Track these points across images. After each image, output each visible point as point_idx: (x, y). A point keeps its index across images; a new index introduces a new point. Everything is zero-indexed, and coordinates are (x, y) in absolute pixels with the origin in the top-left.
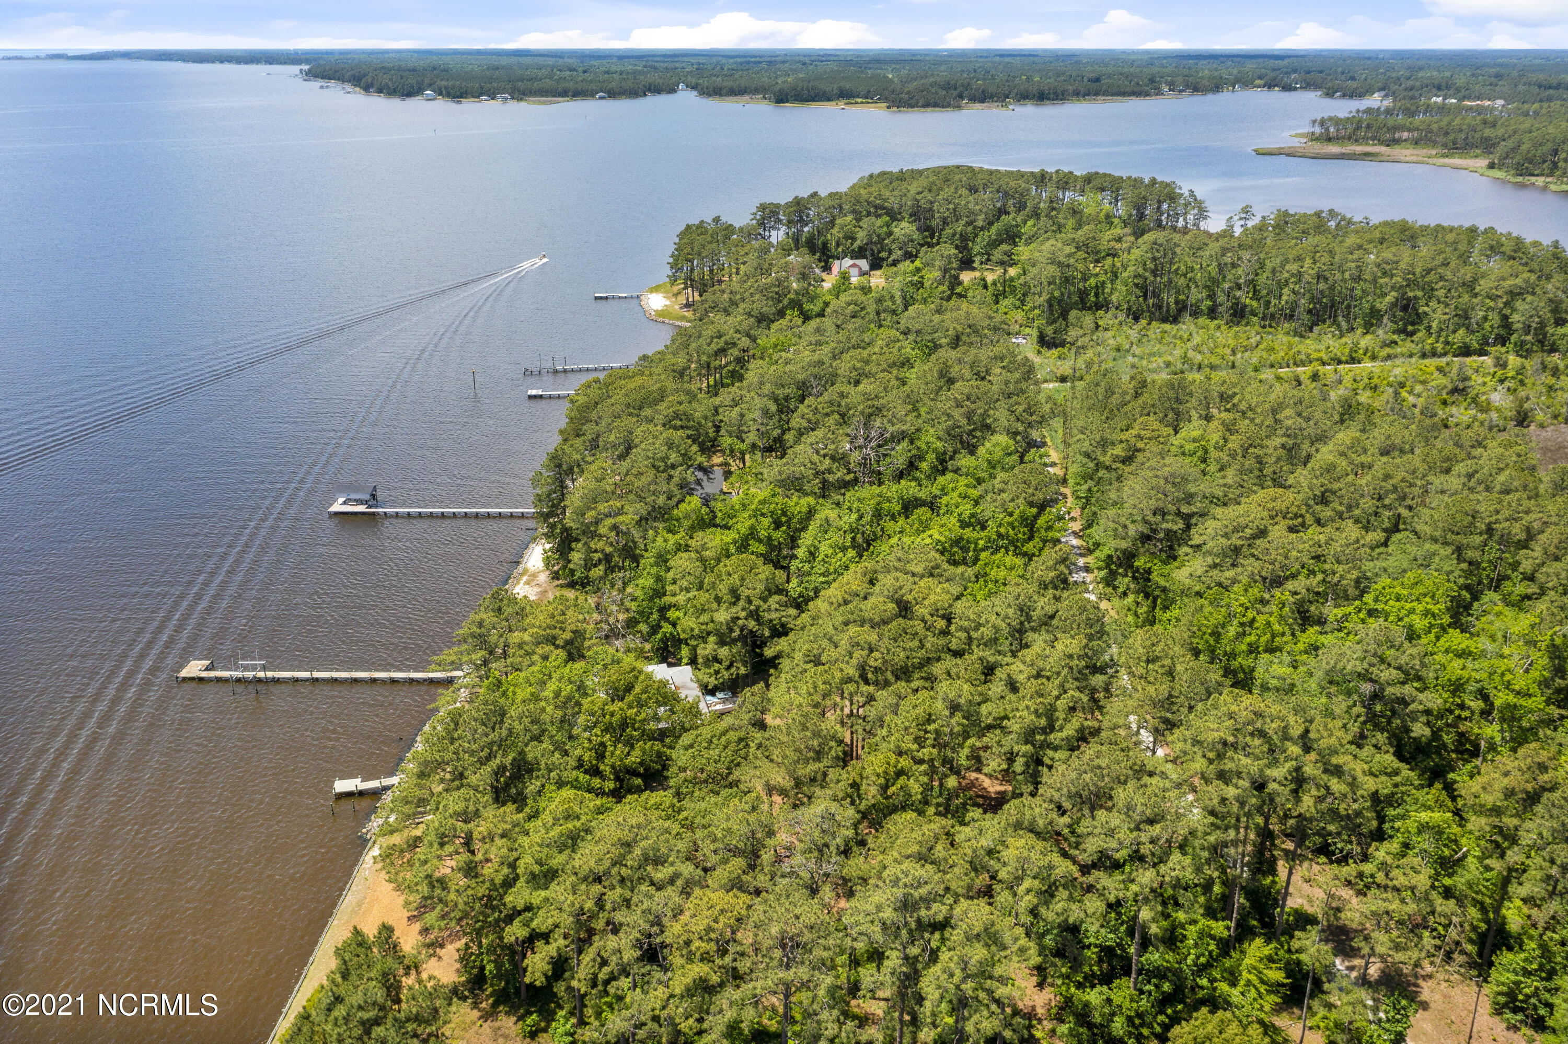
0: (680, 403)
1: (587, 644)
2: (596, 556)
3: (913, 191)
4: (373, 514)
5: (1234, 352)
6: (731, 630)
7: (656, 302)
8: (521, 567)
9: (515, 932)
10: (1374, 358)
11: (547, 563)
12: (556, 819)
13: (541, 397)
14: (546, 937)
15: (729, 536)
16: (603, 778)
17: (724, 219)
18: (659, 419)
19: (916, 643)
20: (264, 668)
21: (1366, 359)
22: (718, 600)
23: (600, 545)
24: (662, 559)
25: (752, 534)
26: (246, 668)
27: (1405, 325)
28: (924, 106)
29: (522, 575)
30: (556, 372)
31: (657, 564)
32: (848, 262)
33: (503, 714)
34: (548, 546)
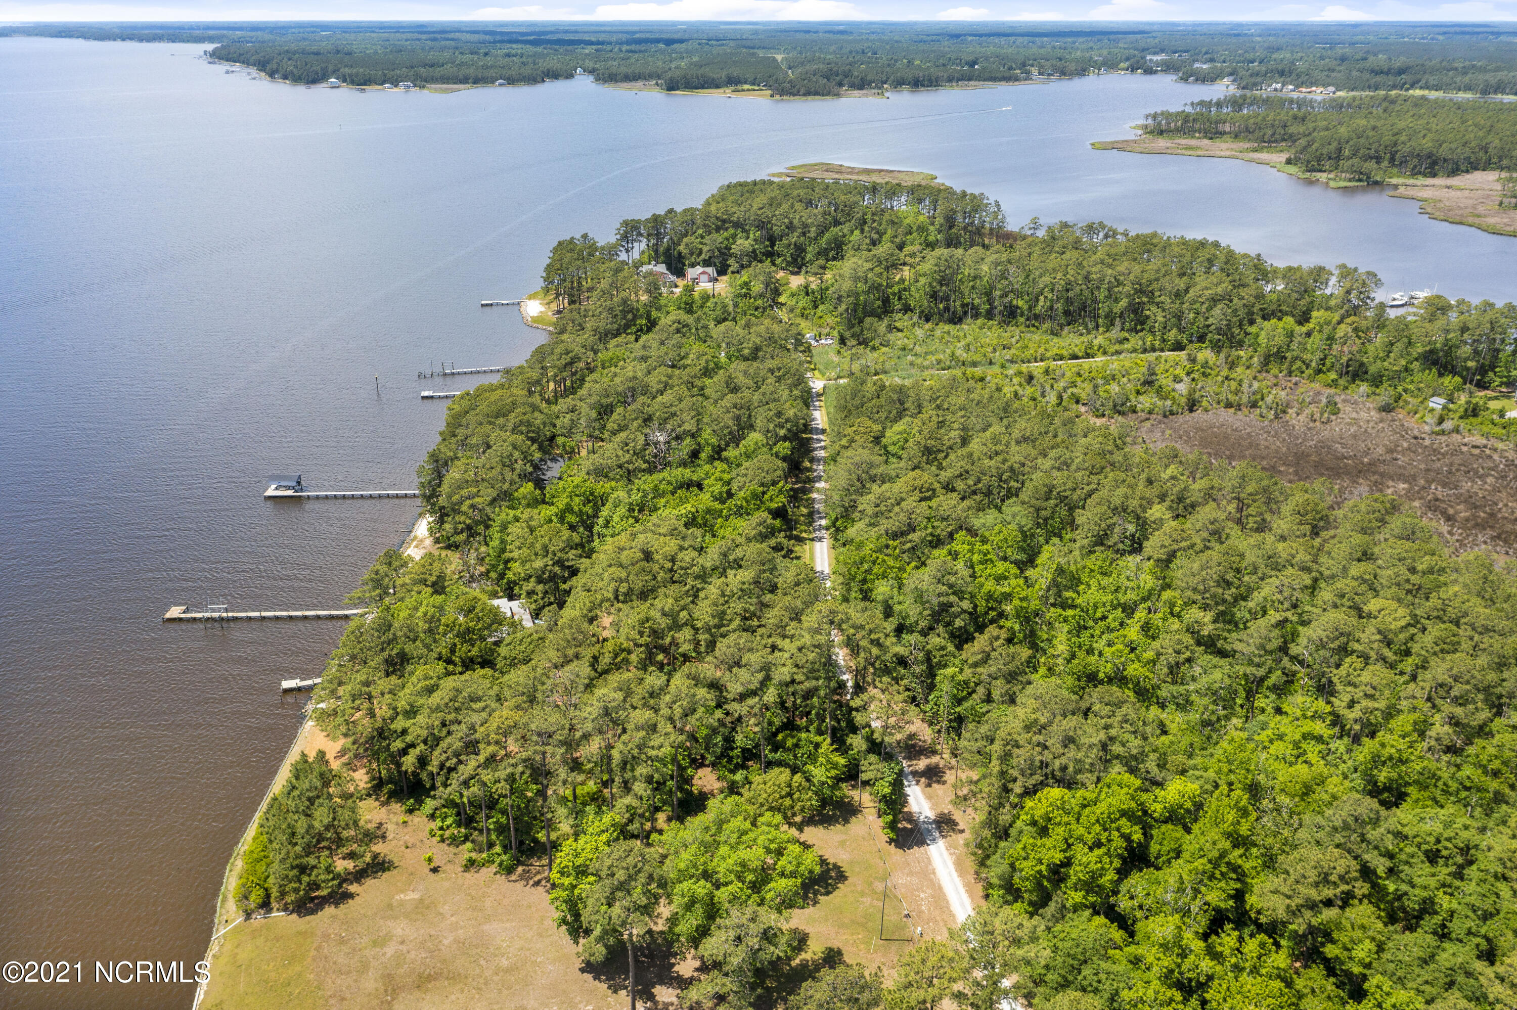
0: (524, 414)
1: (446, 584)
2: (461, 526)
3: (755, 207)
4: (300, 497)
5: (995, 350)
6: (544, 573)
7: (534, 308)
8: (412, 535)
9: (398, 745)
10: (1105, 353)
11: (431, 531)
12: (419, 680)
13: (432, 397)
14: (413, 746)
15: (553, 510)
16: (455, 665)
17: (591, 235)
18: (510, 425)
19: (650, 577)
20: (226, 610)
21: (1099, 353)
22: (536, 554)
23: (463, 518)
24: (504, 527)
25: (569, 509)
26: (214, 611)
27: (1136, 325)
28: (804, 95)
29: (412, 540)
30: (445, 375)
31: (501, 531)
32: (699, 269)
33: (390, 626)
34: (431, 519)
